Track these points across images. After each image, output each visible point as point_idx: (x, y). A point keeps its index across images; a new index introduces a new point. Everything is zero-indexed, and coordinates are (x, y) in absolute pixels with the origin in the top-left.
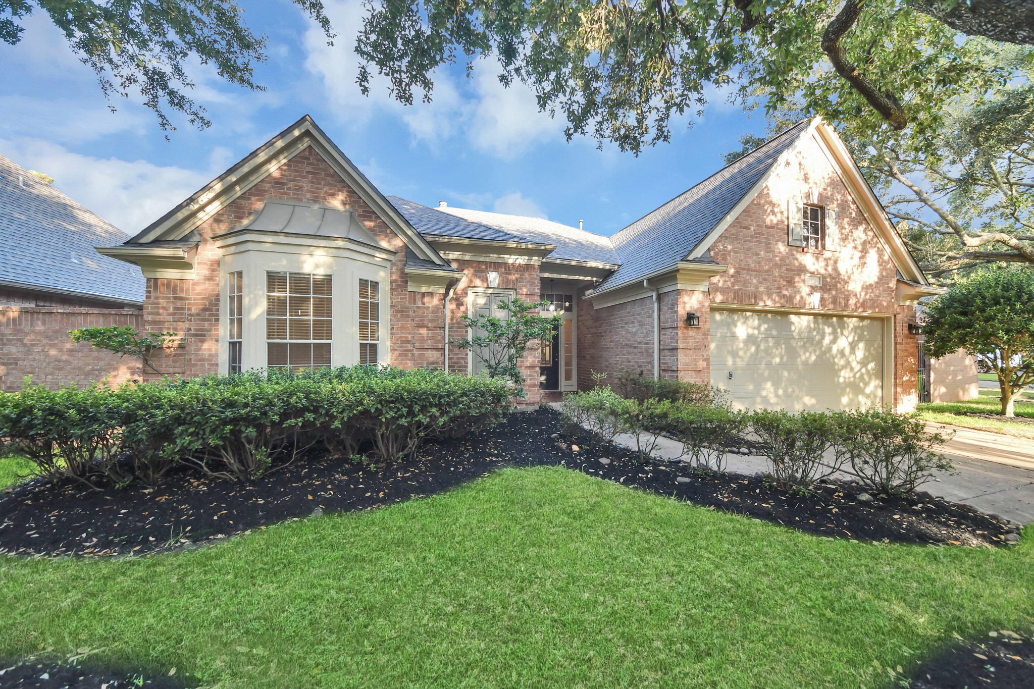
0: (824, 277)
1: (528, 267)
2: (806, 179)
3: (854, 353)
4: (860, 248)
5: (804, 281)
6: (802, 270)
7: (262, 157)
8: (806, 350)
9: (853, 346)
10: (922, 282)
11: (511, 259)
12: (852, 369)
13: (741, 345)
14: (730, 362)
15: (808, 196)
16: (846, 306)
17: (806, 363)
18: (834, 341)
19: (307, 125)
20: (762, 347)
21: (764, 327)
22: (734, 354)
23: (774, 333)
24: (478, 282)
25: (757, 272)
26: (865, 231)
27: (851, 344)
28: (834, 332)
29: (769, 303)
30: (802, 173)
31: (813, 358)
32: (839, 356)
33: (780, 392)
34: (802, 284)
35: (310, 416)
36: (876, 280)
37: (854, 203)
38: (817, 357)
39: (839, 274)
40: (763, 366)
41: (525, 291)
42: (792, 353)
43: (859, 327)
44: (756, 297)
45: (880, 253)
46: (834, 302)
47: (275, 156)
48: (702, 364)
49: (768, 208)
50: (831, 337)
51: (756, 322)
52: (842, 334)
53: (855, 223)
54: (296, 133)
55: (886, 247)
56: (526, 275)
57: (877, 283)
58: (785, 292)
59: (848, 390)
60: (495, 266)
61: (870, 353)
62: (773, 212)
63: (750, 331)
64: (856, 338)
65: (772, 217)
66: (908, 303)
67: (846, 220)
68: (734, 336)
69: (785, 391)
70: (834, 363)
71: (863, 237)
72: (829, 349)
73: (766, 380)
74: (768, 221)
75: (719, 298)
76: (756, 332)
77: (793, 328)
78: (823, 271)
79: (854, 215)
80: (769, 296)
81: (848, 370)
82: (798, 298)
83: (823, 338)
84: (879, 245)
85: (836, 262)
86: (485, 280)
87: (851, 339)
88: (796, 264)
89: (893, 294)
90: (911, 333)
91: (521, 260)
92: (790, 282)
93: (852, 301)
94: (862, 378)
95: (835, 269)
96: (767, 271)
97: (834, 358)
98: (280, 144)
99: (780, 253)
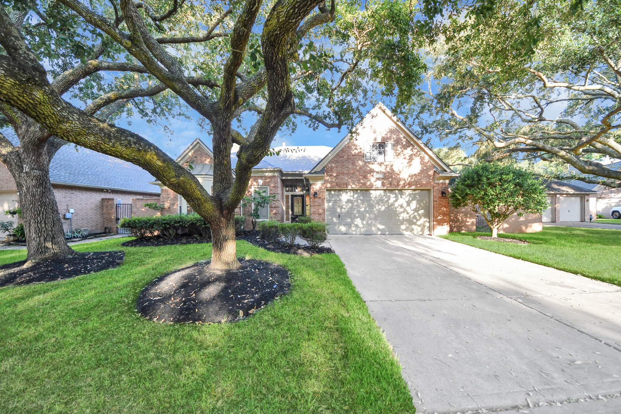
0: (385, 173)
1: (273, 177)
2: (375, 132)
3: (410, 206)
4: (408, 158)
5: (373, 176)
6: (372, 171)
7: (187, 152)
8: (379, 205)
9: (408, 203)
10: (448, 171)
11: (267, 174)
12: (408, 213)
13: (344, 204)
14: (339, 210)
15: (375, 139)
16: (398, 185)
17: (379, 211)
18: (396, 201)
19: (198, 141)
20: (355, 204)
21: (356, 196)
22: (341, 208)
23: (361, 198)
24: (255, 183)
25: (348, 174)
26: (412, 150)
27: (407, 202)
28: (396, 197)
29: (353, 186)
30: (373, 130)
31: (383, 208)
32: (399, 207)
33: (365, 222)
34: (371, 177)
35: (181, 223)
36: (419, 172)
37: (404, 138)
38: (386, 208)
39: (394, 171)
40: (355, 212)
41: (272, 185)
42: (371, 206)
43: (413, 194)
44: (347, 185)
45: (422, 159)
46: (391, 184)
47: (190, 151)
48: (321, 211)
49: (353, 147)
50: (394, 199)
51: (352, 194)
52: (401, 197)
53: (405, 147)
54: (195, 143)
55: (426, 155)
56: (273, 179)
57: (419, 173)
58: (362, 181)
59: (405, 223)
60: (261, 177)
61: (420, 206)
62: (356, 149)
63: (349, 198)
64: (411, 199)
65: (355, 151)
66: (441, 181)
67: (399, 146)
68: (340, 200)
69: (367, 222)
70: (397, 211)
71: (411, 153)
72: (393, 204)
73: (357, 218)
74: (353, 153)
75: (329, 185)
76: (352, 198)
77: (372, 196)
78: (384, 171)
79: (404, 143)
80: (353, 183)
81: (405, 213)
82: (369, 183)
83: (389, 199)
84: (421, 155)
85: (392, 166)
86: (257, 182)
87: (407, 199)
88: (368, 168)
89: (431, 178)
90: (443, 196)
91: (270, 174)
92: (365, 177)
93: (402, 183)
94: (415, 217)
95: (392, 169)
96: (352, 174)
97: (396, 208)
98: (191, 147)
99: (359, 165)
